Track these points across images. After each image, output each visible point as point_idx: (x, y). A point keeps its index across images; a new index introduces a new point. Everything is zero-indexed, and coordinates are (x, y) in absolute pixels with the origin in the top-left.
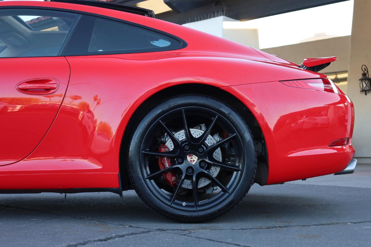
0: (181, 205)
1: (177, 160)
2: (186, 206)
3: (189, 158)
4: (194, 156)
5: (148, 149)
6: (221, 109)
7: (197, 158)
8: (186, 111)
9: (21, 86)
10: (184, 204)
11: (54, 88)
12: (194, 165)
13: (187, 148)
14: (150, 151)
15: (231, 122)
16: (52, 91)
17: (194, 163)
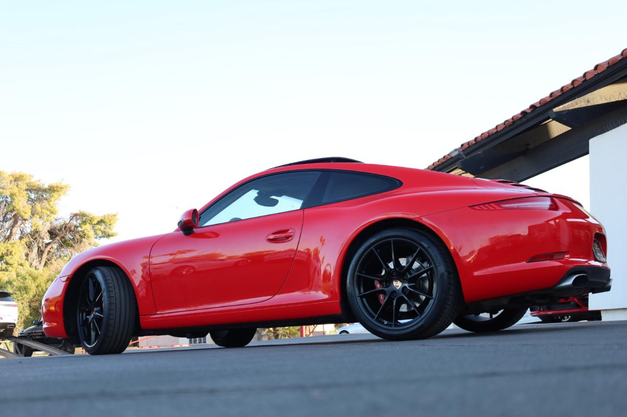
0: (383, 323)
1: (386, 284)
2: (387, 325)
3: (395, 283)
4: (399, 281)
5: (364, 272)
6: (422, 243)
7: (401, 284)
8: (395, 242)
9: (272, 237)
10: (386, 323)
11: (291, 236)
12: (398, 290)
13: (395, 274)
14: (366, 274)
15: (429, 255)
16: (290, 238)
17: (398, 288)
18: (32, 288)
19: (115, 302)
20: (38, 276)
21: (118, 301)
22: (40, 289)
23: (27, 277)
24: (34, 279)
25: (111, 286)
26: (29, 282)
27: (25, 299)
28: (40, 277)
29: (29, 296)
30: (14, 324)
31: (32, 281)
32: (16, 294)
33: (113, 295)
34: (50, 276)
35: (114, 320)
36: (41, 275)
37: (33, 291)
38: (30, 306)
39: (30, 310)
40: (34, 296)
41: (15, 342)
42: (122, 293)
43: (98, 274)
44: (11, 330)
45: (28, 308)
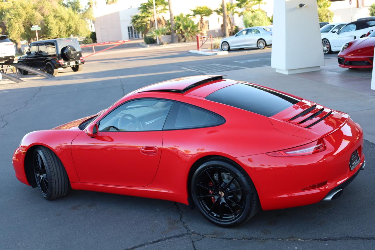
18: (23, 14)
19: (54, 175)
20: (26, 6)
21: (56, 173)
22: (29, 15)
23: (19, 6)
24: (24, 8)
25: (50, 164)
26: (21, 10)
27: (20, 22)
28: (28, 6)
29: (22, 20)
30: (14, 56)
31: (23, 10)
32: (12, 19)
33: (52, 170)
34: (33, 5)
35: (55, 185)
36: (28, 5)
37: (24, 16)
38: (24, 26)
39: (25, 29)
40: (25, 20)
41: (16, 67)
42: (58, 168)
43: (41, 153)
44: (13, 60)
45: (23, 27)
